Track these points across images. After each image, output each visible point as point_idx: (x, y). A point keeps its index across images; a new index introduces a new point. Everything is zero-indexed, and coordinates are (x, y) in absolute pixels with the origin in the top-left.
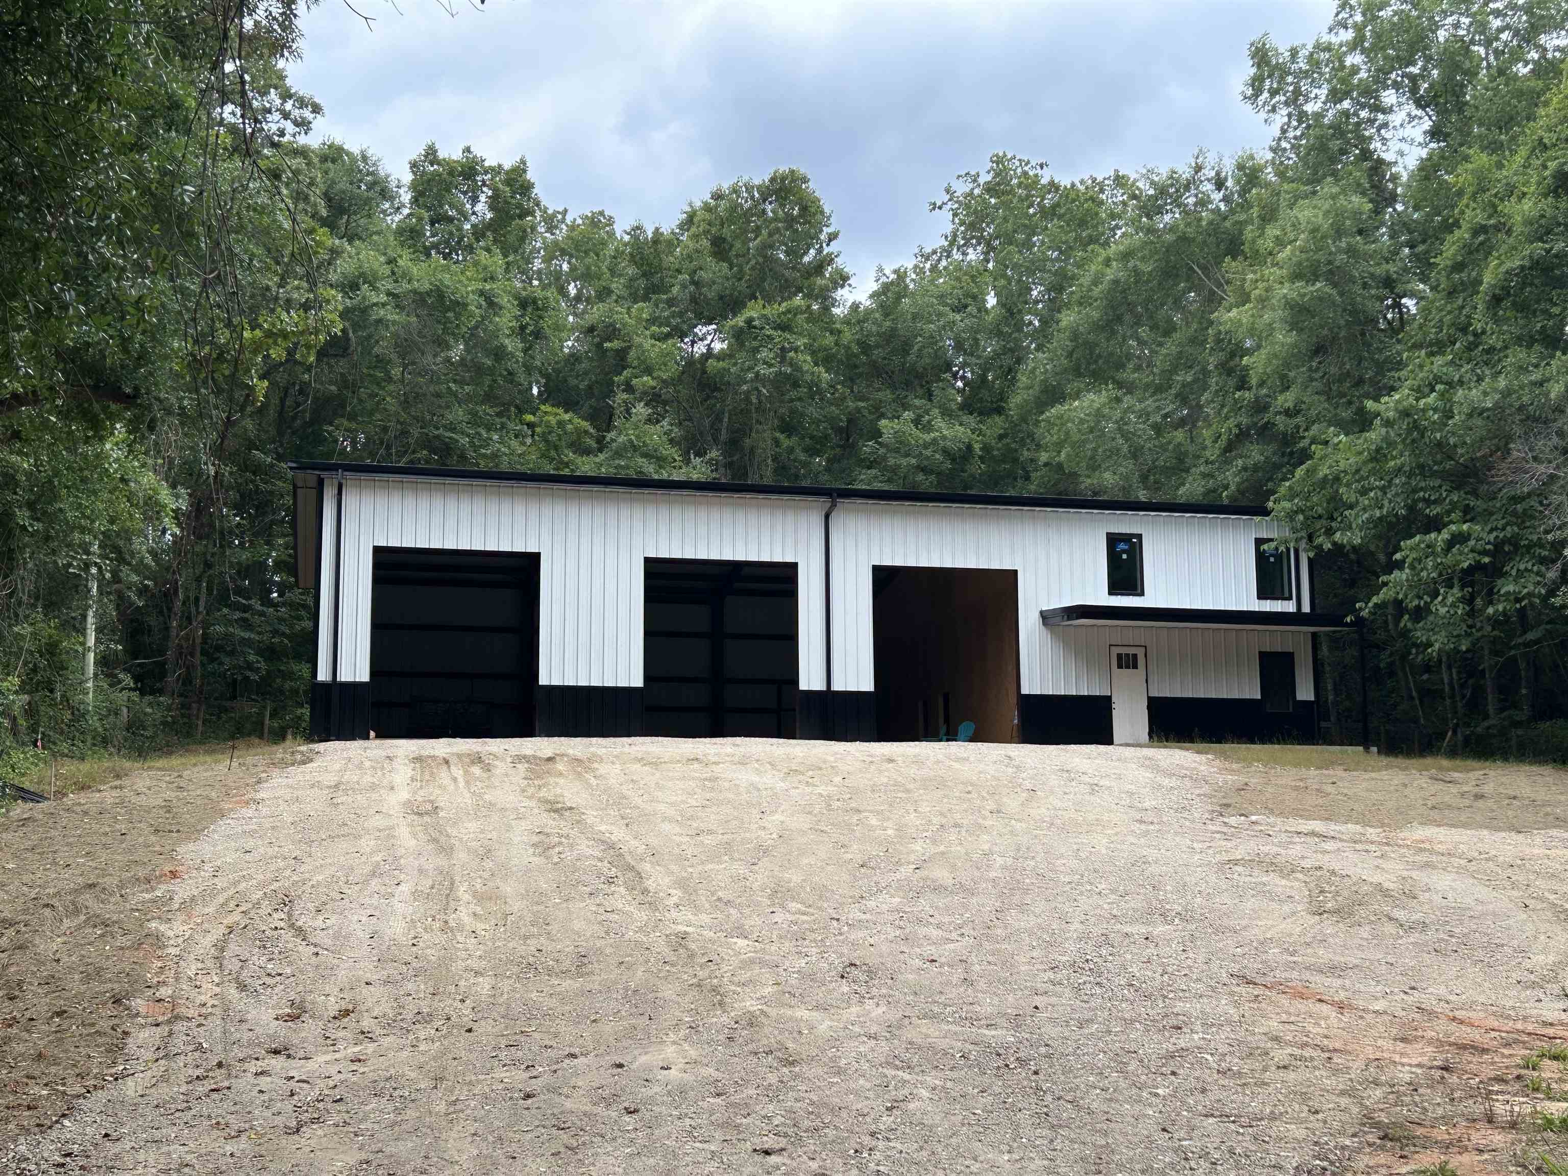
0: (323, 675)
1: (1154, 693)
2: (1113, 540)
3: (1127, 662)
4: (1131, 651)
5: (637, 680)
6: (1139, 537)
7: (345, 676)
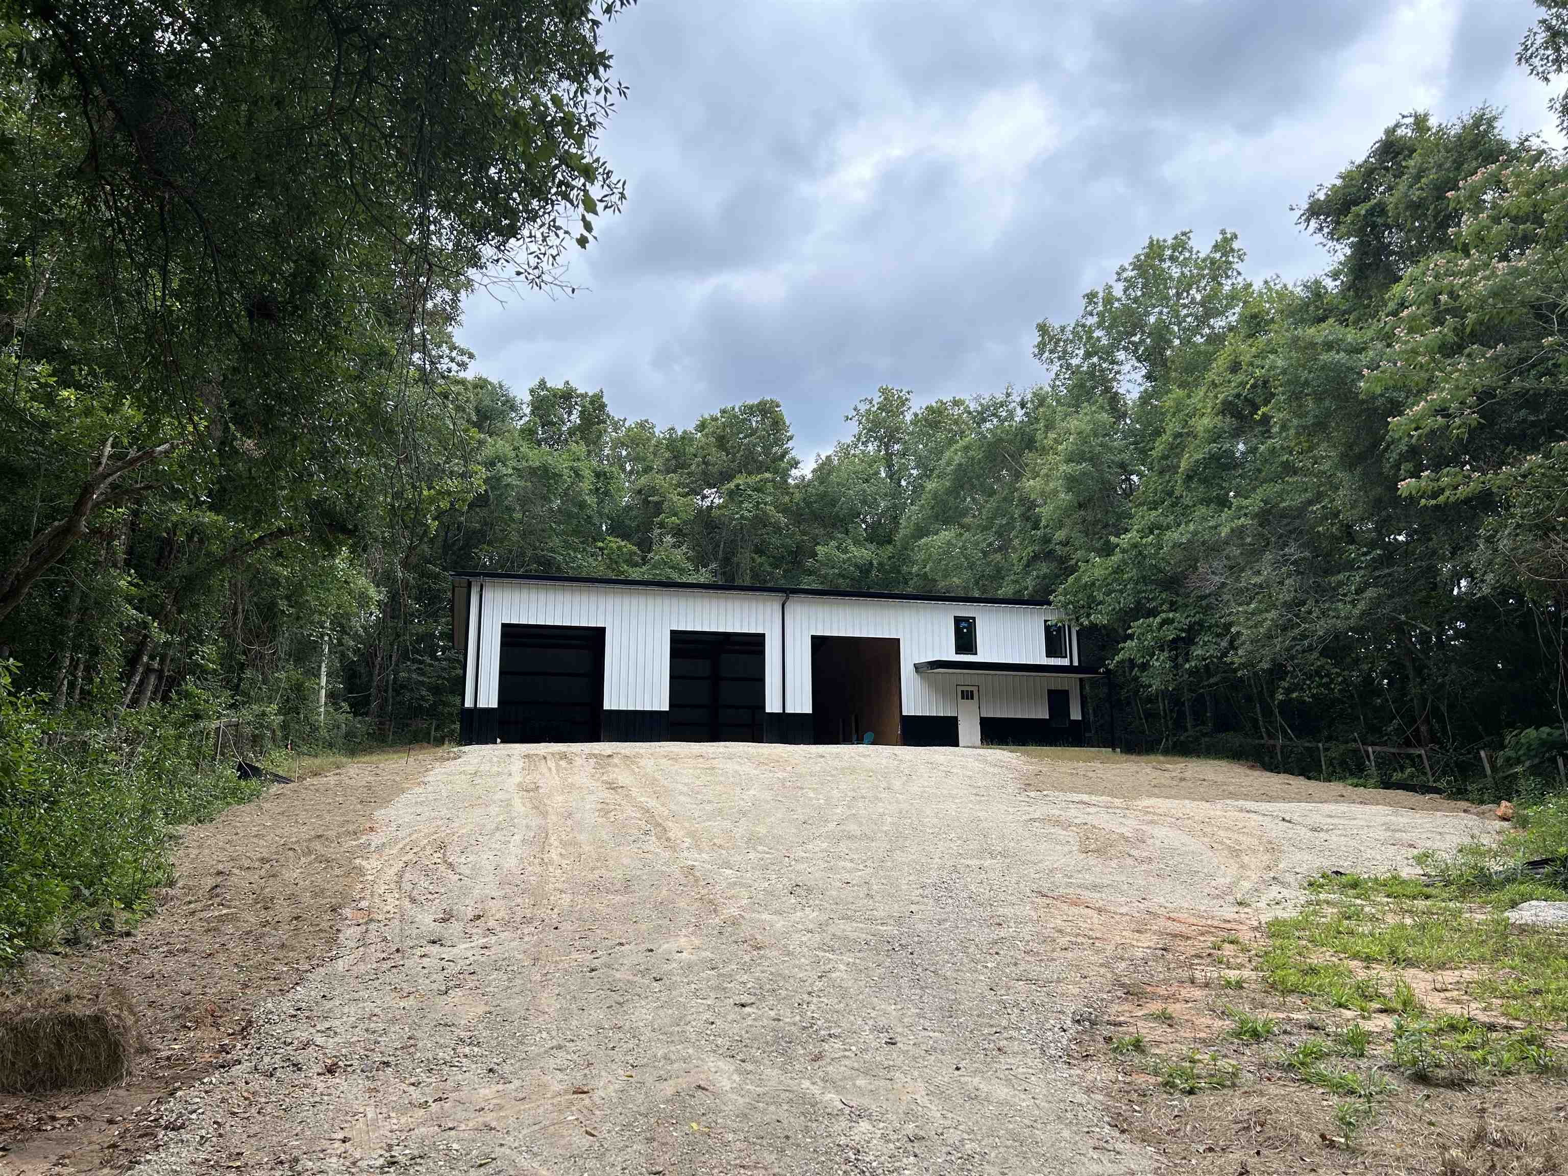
0: (468, 704)
1: (984, 715)
2: (958, 620)
3: (967, 696)
4: (970, 689)
5: (666, 707)
6: (974, 619)
7: (482, 704)
